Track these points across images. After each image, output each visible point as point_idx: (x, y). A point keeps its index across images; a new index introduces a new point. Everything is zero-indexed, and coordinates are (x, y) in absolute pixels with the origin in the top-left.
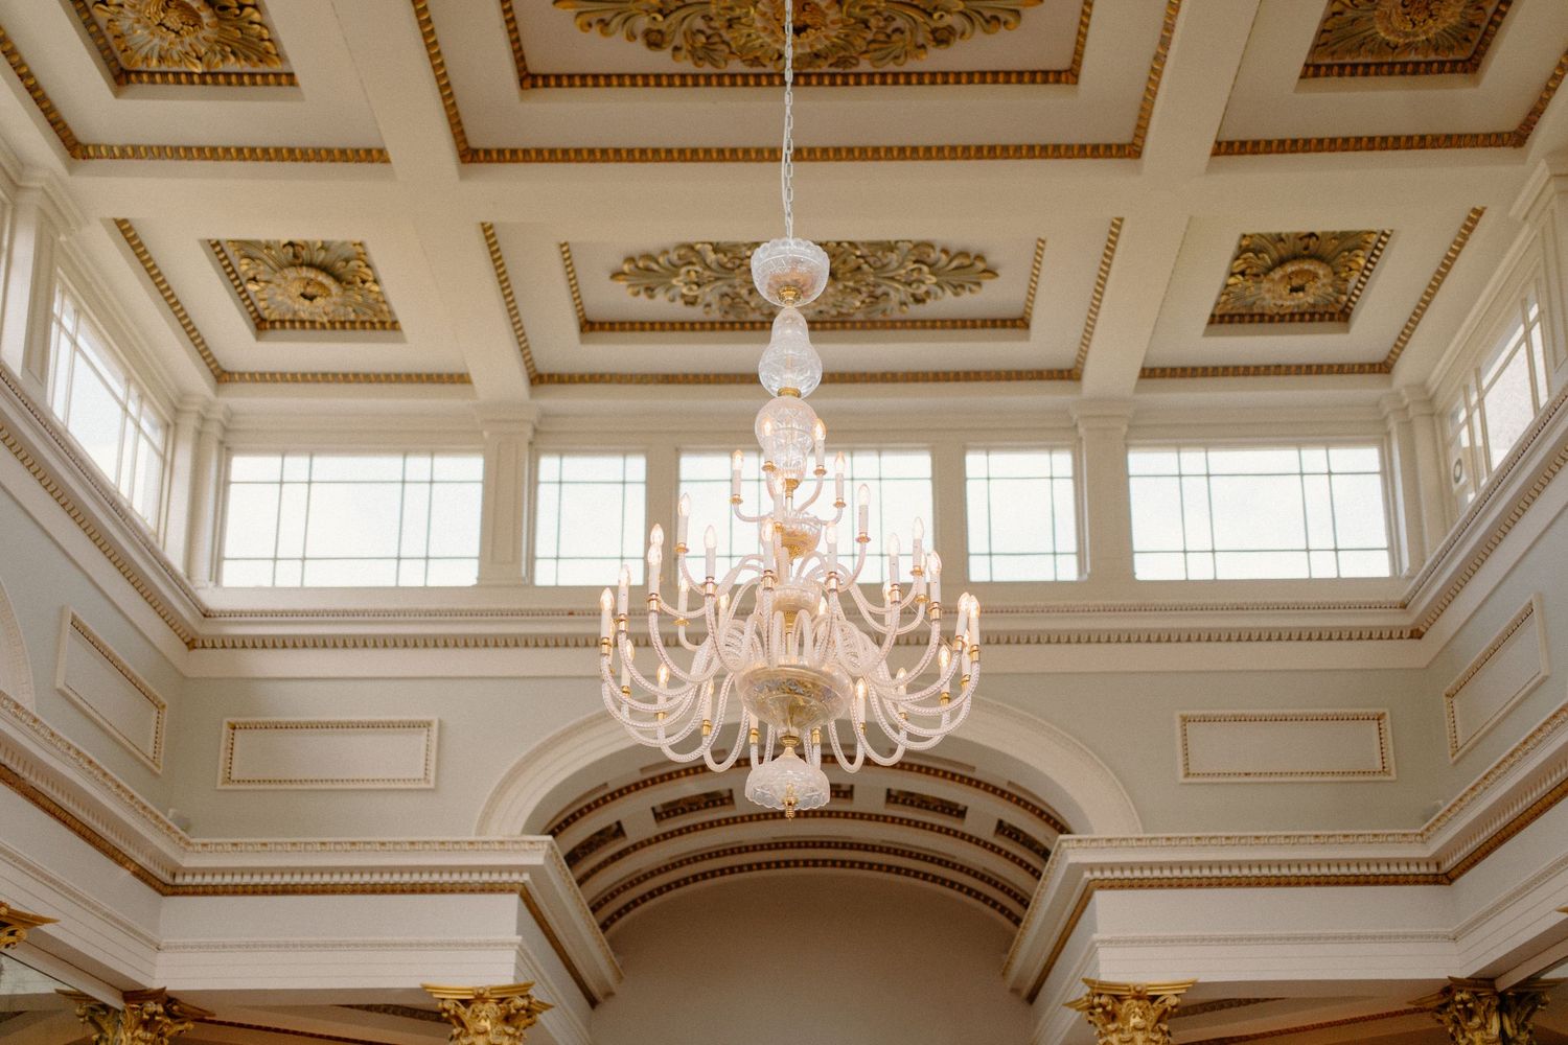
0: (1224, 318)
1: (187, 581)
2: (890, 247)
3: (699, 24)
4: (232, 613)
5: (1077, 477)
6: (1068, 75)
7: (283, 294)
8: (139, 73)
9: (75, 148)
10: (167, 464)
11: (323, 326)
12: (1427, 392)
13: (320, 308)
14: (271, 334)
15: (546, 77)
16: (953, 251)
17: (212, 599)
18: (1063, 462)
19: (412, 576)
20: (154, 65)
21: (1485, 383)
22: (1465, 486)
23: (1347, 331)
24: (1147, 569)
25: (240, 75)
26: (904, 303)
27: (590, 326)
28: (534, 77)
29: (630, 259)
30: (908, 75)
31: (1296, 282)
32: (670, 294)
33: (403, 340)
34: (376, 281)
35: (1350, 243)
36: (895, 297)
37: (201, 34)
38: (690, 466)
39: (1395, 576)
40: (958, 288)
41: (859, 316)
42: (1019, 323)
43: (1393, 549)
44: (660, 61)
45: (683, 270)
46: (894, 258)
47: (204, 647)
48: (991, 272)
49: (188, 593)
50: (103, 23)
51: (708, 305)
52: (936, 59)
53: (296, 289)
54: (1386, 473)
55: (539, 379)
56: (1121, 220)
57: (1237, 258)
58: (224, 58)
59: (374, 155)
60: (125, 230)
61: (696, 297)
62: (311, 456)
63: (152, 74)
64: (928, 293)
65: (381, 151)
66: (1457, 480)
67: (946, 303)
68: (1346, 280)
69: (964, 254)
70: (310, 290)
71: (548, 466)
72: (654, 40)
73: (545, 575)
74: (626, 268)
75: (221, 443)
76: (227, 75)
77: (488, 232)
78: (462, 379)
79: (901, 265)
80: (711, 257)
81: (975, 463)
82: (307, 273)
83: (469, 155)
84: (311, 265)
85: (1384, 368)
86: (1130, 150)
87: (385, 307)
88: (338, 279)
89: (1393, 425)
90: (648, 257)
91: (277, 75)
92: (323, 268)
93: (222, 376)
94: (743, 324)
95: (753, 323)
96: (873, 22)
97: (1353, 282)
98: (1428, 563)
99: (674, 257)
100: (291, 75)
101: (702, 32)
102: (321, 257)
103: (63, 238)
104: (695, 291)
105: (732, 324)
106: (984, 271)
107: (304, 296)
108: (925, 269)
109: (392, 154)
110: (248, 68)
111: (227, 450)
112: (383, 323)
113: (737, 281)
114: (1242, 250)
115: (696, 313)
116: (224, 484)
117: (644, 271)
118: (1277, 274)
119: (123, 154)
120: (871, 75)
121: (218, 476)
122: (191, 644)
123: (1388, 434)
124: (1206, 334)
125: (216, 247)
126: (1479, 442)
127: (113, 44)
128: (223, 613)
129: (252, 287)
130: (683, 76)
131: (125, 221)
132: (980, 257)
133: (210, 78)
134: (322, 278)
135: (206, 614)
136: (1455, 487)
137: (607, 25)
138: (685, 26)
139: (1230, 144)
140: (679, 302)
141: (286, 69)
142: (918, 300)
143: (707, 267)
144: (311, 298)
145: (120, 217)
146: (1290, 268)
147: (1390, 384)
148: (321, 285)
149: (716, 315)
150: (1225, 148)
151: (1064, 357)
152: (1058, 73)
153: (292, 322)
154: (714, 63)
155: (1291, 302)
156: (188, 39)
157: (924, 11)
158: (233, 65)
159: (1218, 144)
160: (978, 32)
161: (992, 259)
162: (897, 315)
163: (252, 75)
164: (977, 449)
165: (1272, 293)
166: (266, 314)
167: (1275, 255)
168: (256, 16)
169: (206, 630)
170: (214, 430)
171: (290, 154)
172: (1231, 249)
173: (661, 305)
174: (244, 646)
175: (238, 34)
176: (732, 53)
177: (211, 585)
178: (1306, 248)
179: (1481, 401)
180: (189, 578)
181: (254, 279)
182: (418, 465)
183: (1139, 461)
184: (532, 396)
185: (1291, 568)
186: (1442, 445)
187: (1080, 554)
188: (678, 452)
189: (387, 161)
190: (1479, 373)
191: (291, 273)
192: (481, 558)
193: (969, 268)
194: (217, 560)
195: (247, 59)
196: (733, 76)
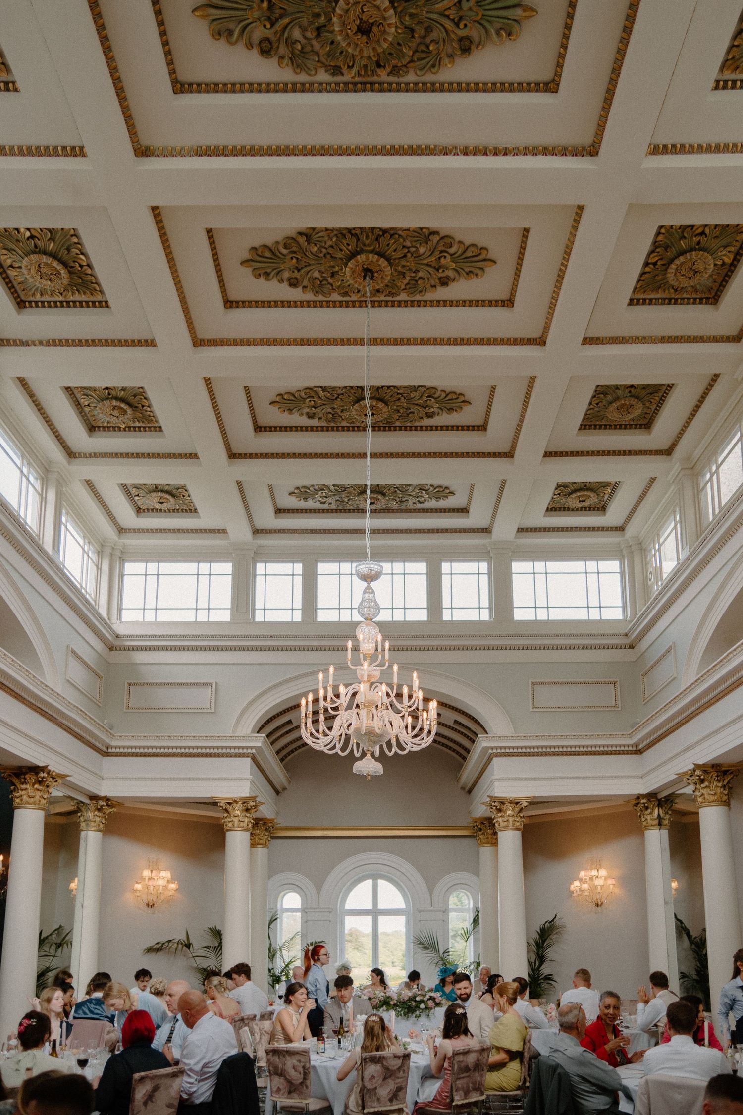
0: (552, 510)
1: (108, 622)
2: (410, 485)
3: (330, 410)
4: (129, 636)
5: (489, 574)
6: (482, 428)
7: (152, 501)
8: (99, 427)
9: (71, 454)
10: (99, 569)
11: (165, 511)
12: (639, 540)
13: (164, 507)
14: (143, 515)
15: (265, 426)
16: (435, 485)
17: (121, 630)
18: (484, 566)
19: (202, 617)
20: (105, 425)
21: (661, 541)
22: (653, 583)
23: (605, 515)
24: (519, 615)
25: (139, 427)
26: (415, 503)
27: (279, 511)
28: (260, 426)
29: (298, 488)
31: (581, 499)
32: (314, 500)
33: (199, 517)
34: (189, 496)
35: (603, 485)
36: (411, 501)
37: (126, 417)
38: (322, 568)
39: (625, 620)
40: (438, 498)
41: (395, 508)
42: (464, 511)
43: (624, 607)
44: (313, 422)
45: (320, 492)
46: (410, 489)
47: (116, 650)
48: (452, 493)
49: (111, 629)
50: (87, 412)
51: (330, 504)
52: (428, 422)
53: (156, 500)
54: (622, 573)
55: (257, 532)
56: (505, 481)
57: (556, 488)
58: (134, 422)
59: (193, 456)
60: (89, 484)
61: (325, 501)
62: (159, 563)
63: (104, 427)
64: (425, 500)
65: (196, 454)
66: (650, 580)
67: (433, 504)
68: (603, 497)
69: (440, 486)
70: (161, 501)
71: (260, 567)
72: (311, 416)
73: (259, 617)
74: (296, 491)
75: (121, 558)
76: (134, 427)
77: (239, 484)
78: (224, 531)
79: (413, 490)
80: (332, 488)
81: (445, 567)
82: (160, 494)
83: (233, 456)
84: (162, 491)
85: (621, 529)
86: (509, 455)
87: (192, 505)
88: (173, 496)
89: (625, 552)
90: (305, 487)
91: (155, 427)
92: (167, 492)
93: (121, 531)
94: (345, 510)
95: (350, 510)
96: (401, 411)
97: (606, 497)
98: (637, 617)
99: (316, 487)
100: (160, 427)
101: (330, 413)
102: (166, 488)
103: (64, 489)
104: (325, 499)
105: (341, 510)
106: (449, 493)
107: (159, 502)
108: (424, 492)
109: (200, 455)
110: (143, 425)
111: (122, 561)
112: (191, 510)
113: (343, 496)
114: (558, 486)
115: (326, 506)
116: (122, 576)
117: (303, 492)
118: (574, 495)
119: (90, 456)
120: (400, 428)
121: (120, 573)
122: (111, 649)
123: (623, 556)
124: (545, 516)
125: (124, 487)
126: (658, 565)
127: (90, 419)
128: (124, 636)
129: (137, 498)
130: (322, 428)
131: (90, 480)
132: (447, 487)
133: (129, 429)
134: (167, 496)
135: (118, 637)
136: (649, 583)
137: (292, 411)
138: (324, 411)
139: (551, 453)
140: (318, 503)
141: (159, 425)
142: (421, 502)
143: (330, 491)
144: (162, 503)
145: (88, 479)
146: (579, 494)
147: (623, 536)
148: (166, 498)
149: (334, 507)
150: (548, 454)
151: (484, 523)
152: (479, 426)
153: (152, 510)
154: (335, 422)
155: (580, 505)
156: (120, 419)
158: (137, 424)
159: (546, 452)
160: (445, 413)
161: (452, 488)
162: (411, 507)
163: (144, 428)
164: (446, 561)
165: (573, 502)
166: (142, 507)
167: (573, 488)
168: (149, 409)
169: (117, 643)
170: (118, 554)
171: (158, 456)
172: (554, 486)
173: (310, 504)
174: (133, 650)
175: (141, 415)
176: (343, 420)
177: (118, 622)
178: (586, 486)
179: (659, 548)
180: (109, 620)
181: (138, 495)
182: (204, 567)
183: (517, 567)
184: (254, 538)
185: (581, 615)
186: (645, 564)
187: (490, 608)
188: (316, 562)
189: (198, 458)
190: (659, 536)
191: (154, 494)
192: (232, 609)
193: (443, 491)
194: (120, 610)
195: (143, 422)
196: (343, 428)
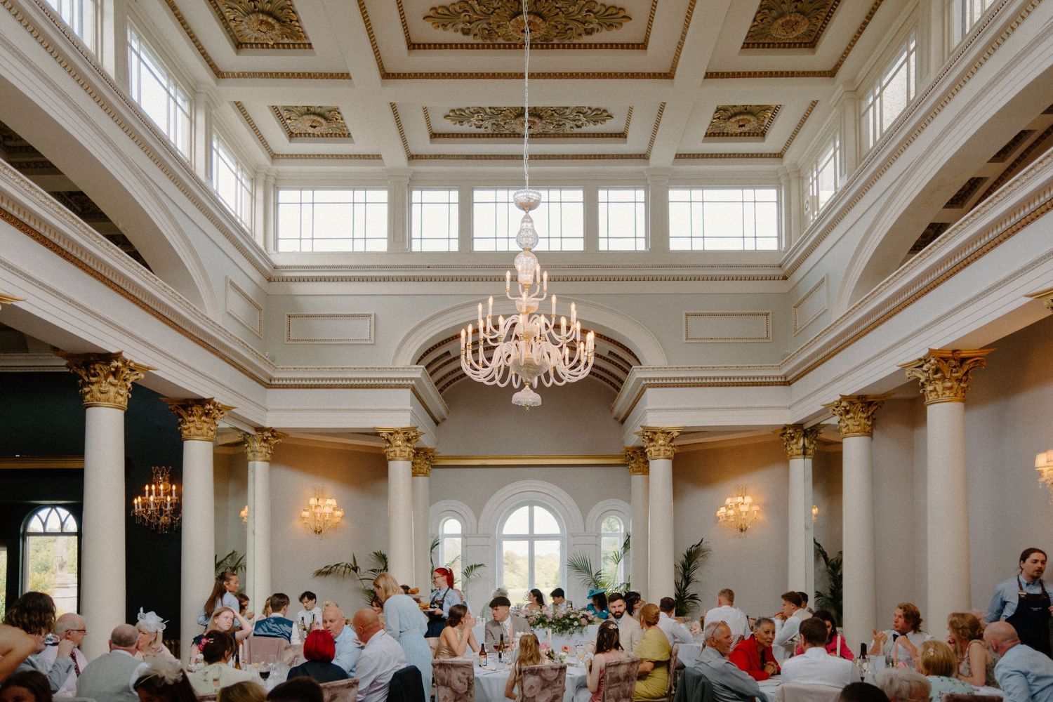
0: (710, 135)
1: (265, 252)
2: (567, 108)
3: (485, 26)
4: (286, 267)
5: (646, 202)
6: (642, 46)
7: (304, 125)
8: (246, 44)
9: (219, 74)
10: (253, 197)
11: (318, 136)
12: (797, 168)
13: (317, 131)
14: (295, 139)
15: (419, 45)
16: (593, 109)
17: (278, 260)
18: (641, 195)
19: (359, 247)
20: (253, 41)
21: (820, 168)
22: (809, 213)
23: (764, 141)
24: (675, 245)
25: (288, 44)
26: (572, 128)
27: (434, 136)
28: (414, 45)
29: (453, 111)
30: (574, 45)
31: (741, 123)
32: (470, 124)
33: (353, 142)
34: (342, 119)
35: (763, 108)
36: (568, 126)
37: (274, 33)
38: (478, 195)
39: (779, 251)
40: (595, 122)
41: (552, 132)
42: (622, 135)
43: (779, 237)
44: (469, 39)
45: (476, 115)
46: (568, 111)
47: (274, 281)
48: (610, 116)
49: (269, 260)
50: (233, 27)
51: (486, 128)
52: (586, 39)
53: (308, 124)
54: (779, 202)
55: (412, 157)
56: (665, 103)
57: (716, 112)
58: (283, 38)
59: (345, 76)
60: (239, 106)
61: (482, 125)
62: (313, 191)
63: (251, 44)
64: (583, 124)
65: (348, 74)
66: (806, 209)
67: (590, 128)
68: (763, 121)
69: (598, 109)
70: (314, 124)
71: (416, 195)
72: (466, 32)
73: (416, 247)
74: (451, 114)
75: (275, 185)
76: (283, 44)
77: (393, 106)
78: (378, 157)
79: (571, 114)
80: (488, 110)
81: (602, 195)
82: (312, 117)
83: (386, 76)
84: (314, 114)
85: (779, 156)
86: (669, 76)
87: (345, 129)
88: (326, 119)
89: (782, 181)
90: (460, 110)
91: (304, 44)
92: (319, 115)
93: (274, 156)
94: (501, 134)
95: (506, 134)
96: (559, 27)
97: (766, 121)
98: (792, 247)
99: (472, 110)
100: (310, 44)
101: (486, 29)
102: (318, 111)
103: (214, 111)
104: (481, 123)
105: (497, 134)
106: (608, 116)
107: (311, 126)
108: (581, 115)
109: (352, 75)
110: (292, 42)
111: (277, 189)
112: (344, 134)
113: (499, 119)
114: (718, 110)
115: (482, 131)
116: (277, 204)
117: (459, 115)
118: (733, 120)
119: (239, 76)
120: (558, 45)
121: (274, 200)
122: (269, 280)
123: (781, 184)
124: (704, 141)
125: (275, 109)
126: (815, 194)
127: (236, 34)
128: (282, 267)
129: (288, 121)
130: (478, 44)
131: (239, 102)
132: (605, 111)
133: (277, 45)
134: (319, 119)
135: (275, 267)
136: (806, 212)
137: (446, 26)
138: (479, 27)
139: (712, 74)
140: (474, 127)
141: (308, 42)
142: (578, 127)
143: (486, 114)
144: (315, 127)
145: (238, 101)
146: (738, 118)
147: (782, 163)
148: (319, 122)
149: (490, 131)
150: (709, 75)
151: (641, 149)
152: (638, 44)
153: (305, 134)
154: (491, 39)
155: (739, 130)
156: (268, 35)
157: (581, 22)
158: (286, 41)
159: (707, 73)
160: (604, 30)
161: (610, 112)
162: (569, 132)
163: (294, 44)
164: (603, 189)
165: (732, 126)
166: (294, 131)
167: (732, 112)
168: (297, 24)
169: (275, 274)
170: (272, 181)
171: (309, 76)
172: (714, 109)
173: (466, 128)
174: (291, 281)
175: (289, 31)
176: (499, 36)
177: (275, 252)
178: (746, 109)
179: (817, 176)
180: (266, 250)
181: (289, 118)
182: (359, 195)
183: (674, 194)
184: (409, 165)
185: (735, 245)
186: (802, 193)
187: (646, 238)
188: (473, 189)
189: (350, 78)
190: (817, 163)
191: (306, 117)
192: (389, 238)
193: (600, 115)
194: (276, 240)
195: (292, 38)
196: (499, 44)
